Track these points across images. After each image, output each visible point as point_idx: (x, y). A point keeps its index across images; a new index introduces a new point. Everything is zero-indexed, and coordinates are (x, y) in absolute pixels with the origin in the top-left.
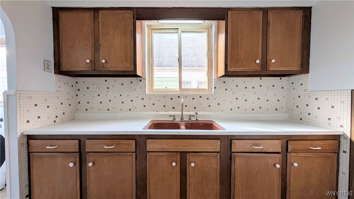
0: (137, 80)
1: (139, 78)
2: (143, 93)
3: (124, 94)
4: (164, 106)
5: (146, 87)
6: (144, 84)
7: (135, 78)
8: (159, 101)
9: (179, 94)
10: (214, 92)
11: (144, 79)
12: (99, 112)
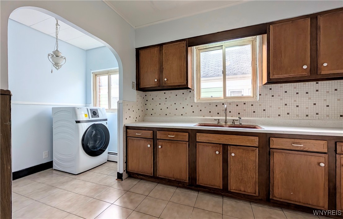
0: (187, 92)
1: (189, 90)
2: (192, 102)
3: (178, 102)
4: (210, 112)
5: (194, 97)
6: (193, 94)
7: (186, 90)
8: (205, 108)
9: (223, 101)
10: (259, 99)
11: (193, 90)
12: (160, 116)
